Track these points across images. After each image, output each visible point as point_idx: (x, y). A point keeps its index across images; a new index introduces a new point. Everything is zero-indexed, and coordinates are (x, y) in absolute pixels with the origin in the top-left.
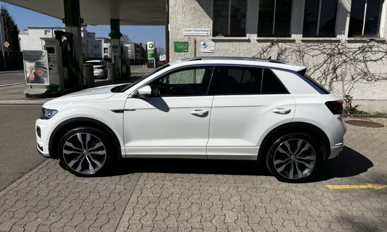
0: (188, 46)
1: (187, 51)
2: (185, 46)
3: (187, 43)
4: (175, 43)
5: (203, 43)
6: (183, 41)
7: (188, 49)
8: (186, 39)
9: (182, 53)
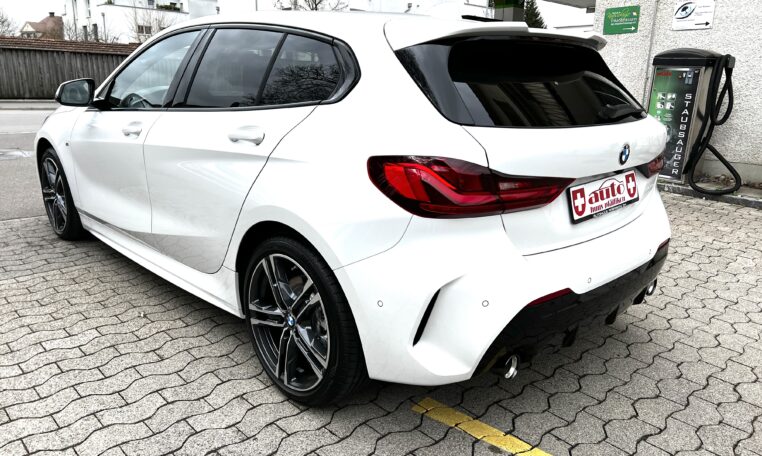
0: (638, 17)
1: (635, 31)
2: (632, 16)
3: (637, 9)
4: (608, 11)
6: (627, 5)
7: (636, 26)
9: (623, 36)
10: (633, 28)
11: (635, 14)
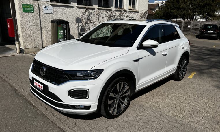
1: (33, 12)
3: (32, 5)
4: (23, 5)
5: (44, 6)
6: (29, 4)
8: (31, 3)
9: (30, 14)
10: (33, 11)
11: (32, 7)
